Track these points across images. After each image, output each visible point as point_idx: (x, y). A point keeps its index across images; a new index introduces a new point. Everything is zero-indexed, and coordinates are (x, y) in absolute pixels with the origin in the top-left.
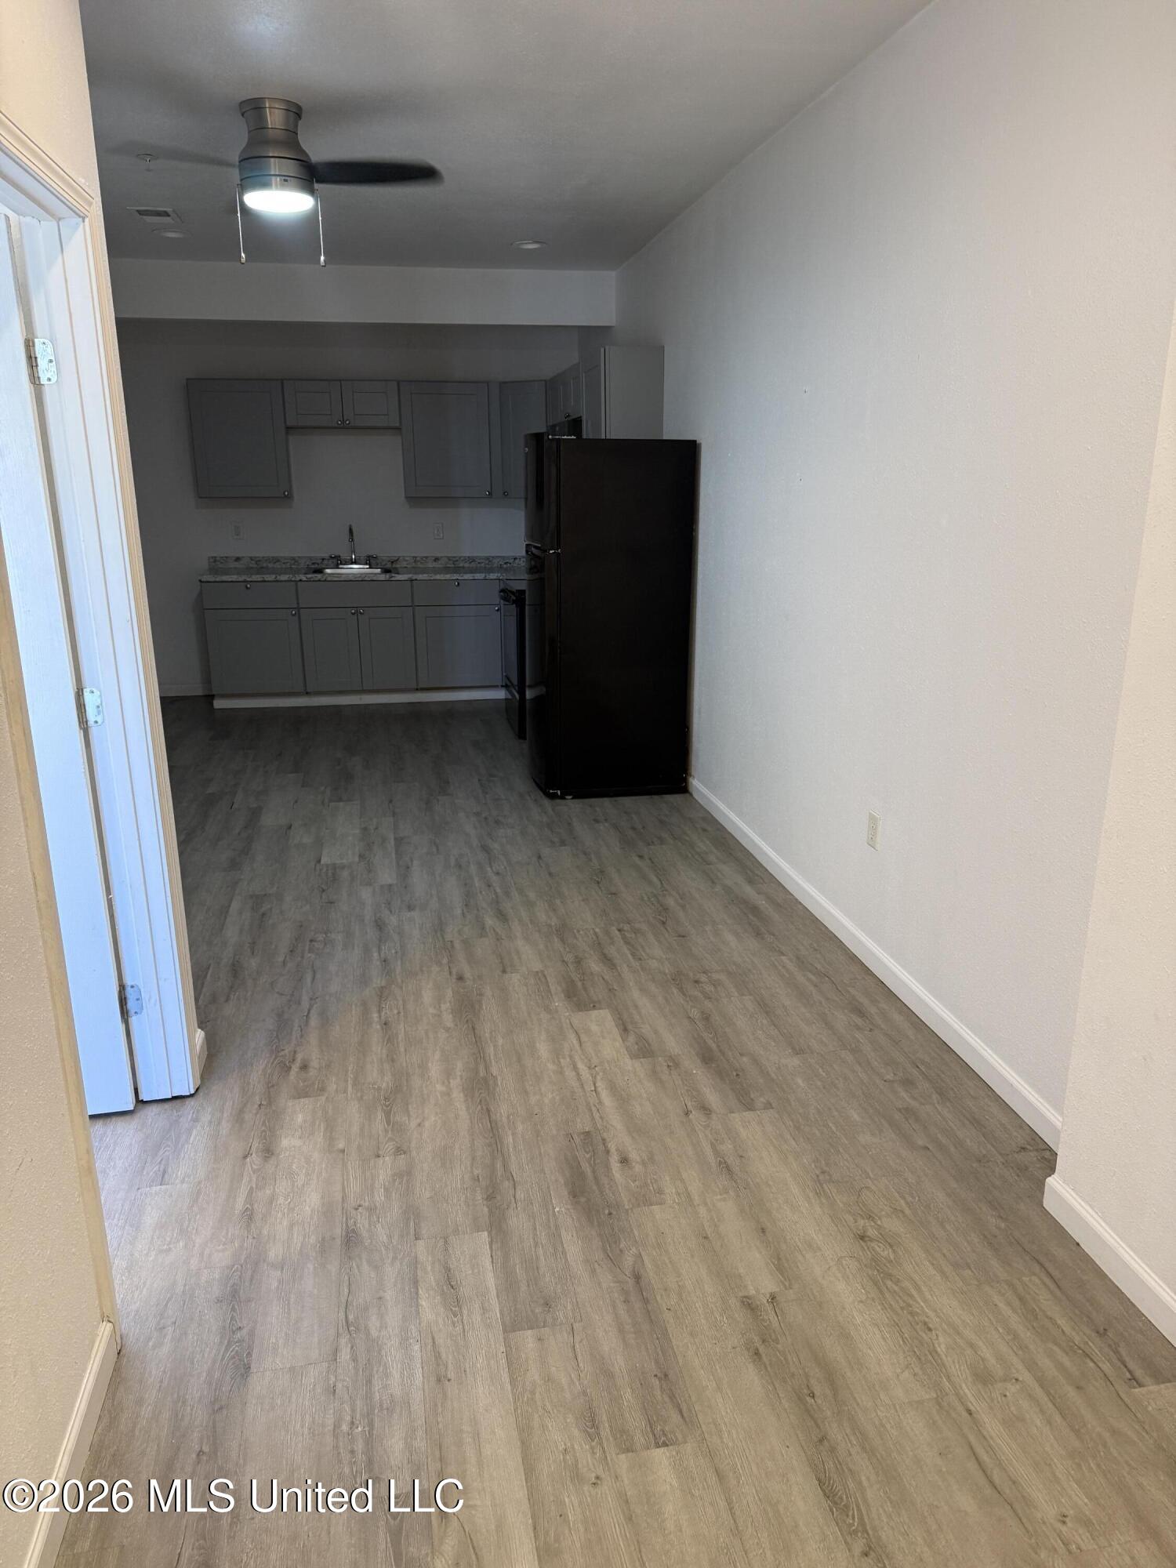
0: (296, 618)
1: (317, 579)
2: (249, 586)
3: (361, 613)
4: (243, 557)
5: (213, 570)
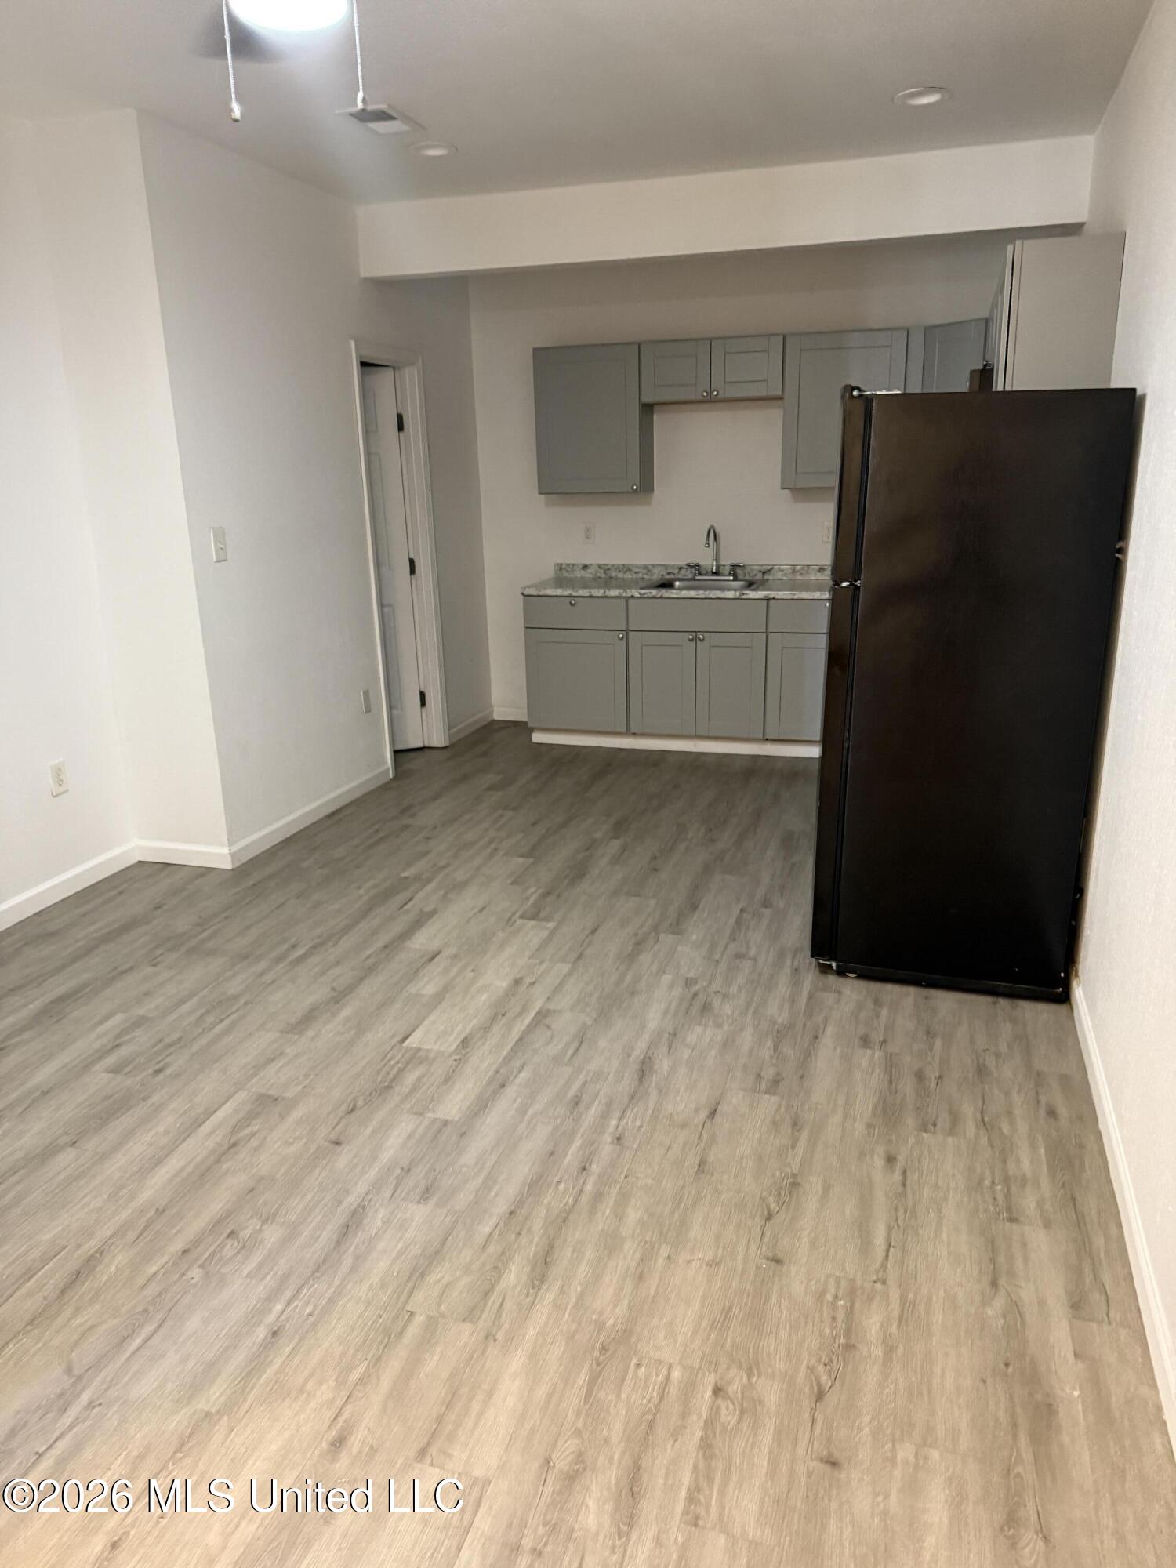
0: (624, 642)
1: (650, 596)
2: (573, 602)
3: (700, 639)
4: (591, 565)
5: (559, 582)
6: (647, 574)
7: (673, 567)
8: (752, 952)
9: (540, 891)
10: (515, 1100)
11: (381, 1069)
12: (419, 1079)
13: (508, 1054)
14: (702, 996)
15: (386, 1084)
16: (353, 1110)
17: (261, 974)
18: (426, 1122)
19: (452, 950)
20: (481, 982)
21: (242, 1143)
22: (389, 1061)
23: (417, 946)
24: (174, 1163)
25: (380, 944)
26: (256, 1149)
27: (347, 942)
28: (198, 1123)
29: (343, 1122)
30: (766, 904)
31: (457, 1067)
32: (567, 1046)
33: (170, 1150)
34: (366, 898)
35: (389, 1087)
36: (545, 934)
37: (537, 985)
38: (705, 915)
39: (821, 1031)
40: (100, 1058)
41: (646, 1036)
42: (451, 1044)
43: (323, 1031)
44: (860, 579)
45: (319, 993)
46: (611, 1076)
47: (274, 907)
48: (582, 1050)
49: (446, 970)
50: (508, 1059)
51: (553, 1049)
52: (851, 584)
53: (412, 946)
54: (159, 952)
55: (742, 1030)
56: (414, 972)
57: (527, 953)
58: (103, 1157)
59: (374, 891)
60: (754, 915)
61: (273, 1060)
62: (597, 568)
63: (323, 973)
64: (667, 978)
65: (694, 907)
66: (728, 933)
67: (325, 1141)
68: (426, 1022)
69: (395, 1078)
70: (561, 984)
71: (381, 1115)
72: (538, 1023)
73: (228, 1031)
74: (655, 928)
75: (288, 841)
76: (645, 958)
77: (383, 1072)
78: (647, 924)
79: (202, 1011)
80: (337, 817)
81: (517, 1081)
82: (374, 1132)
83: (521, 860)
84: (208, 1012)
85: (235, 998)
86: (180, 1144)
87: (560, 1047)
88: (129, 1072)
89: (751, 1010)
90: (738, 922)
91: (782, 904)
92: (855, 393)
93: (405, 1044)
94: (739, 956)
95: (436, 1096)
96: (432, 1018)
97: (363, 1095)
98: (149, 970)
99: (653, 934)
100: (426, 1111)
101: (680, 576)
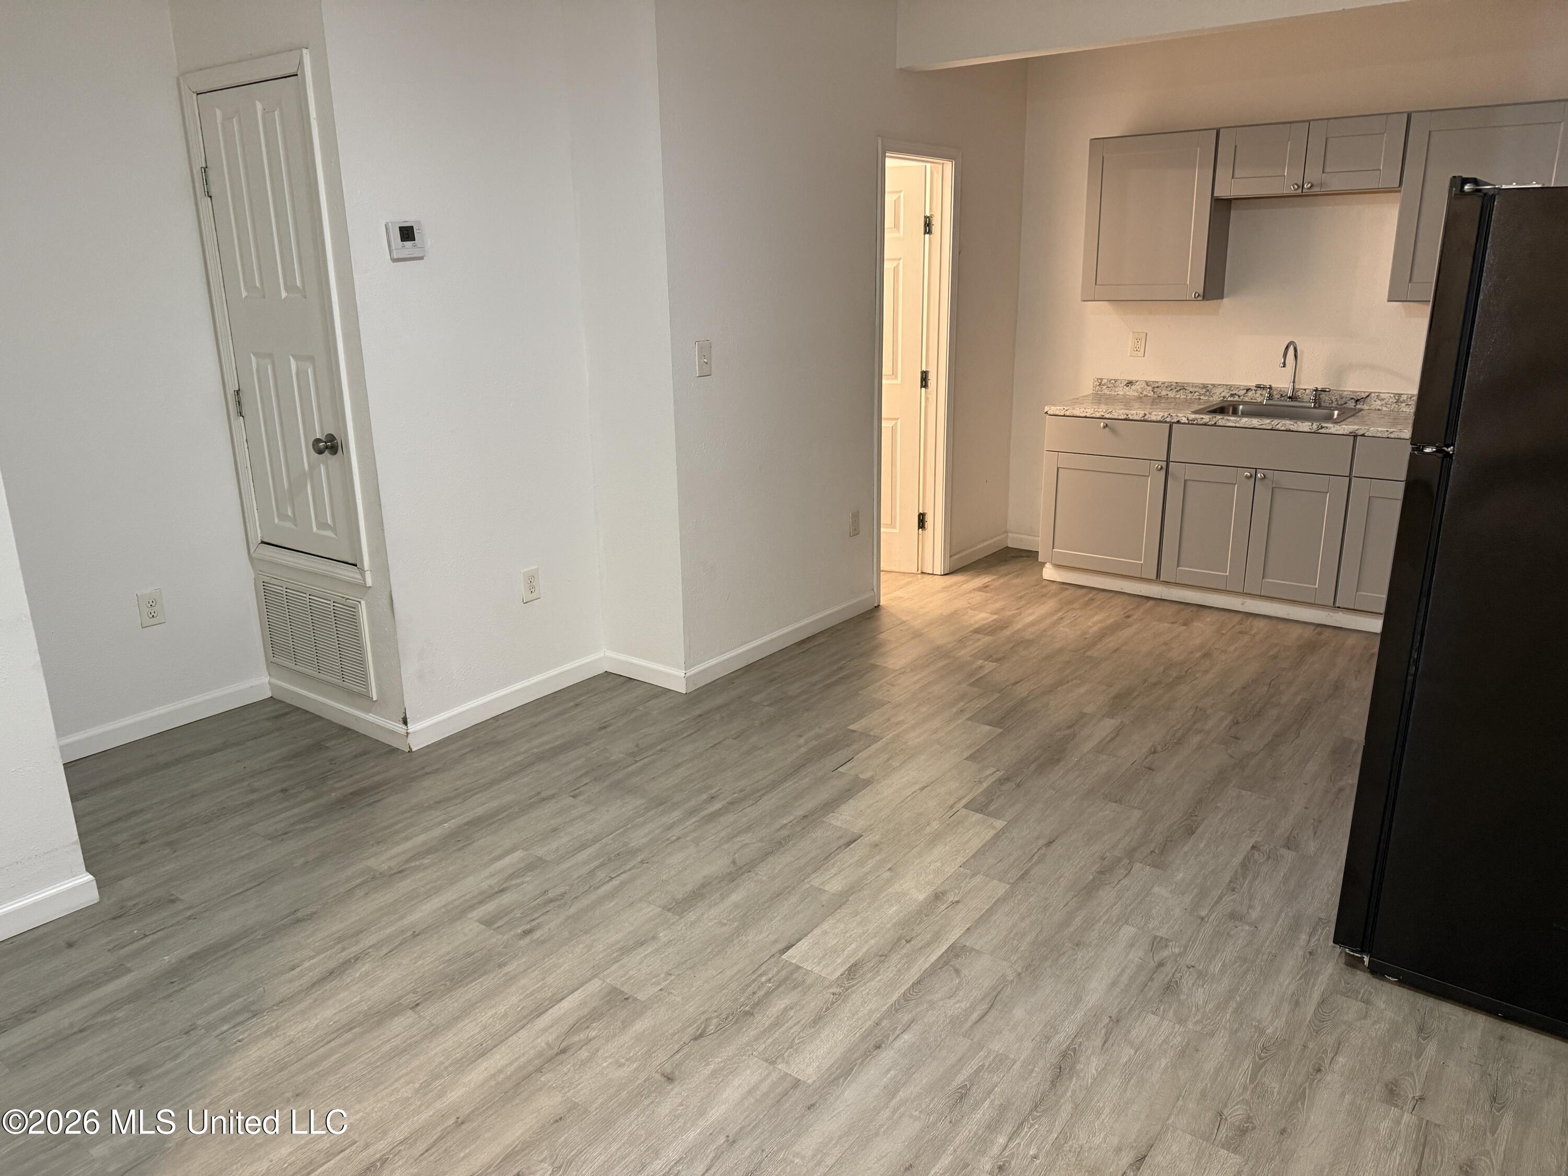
0: (1163, 473)
1: (1201, 422)
3: (1260, 479)
4: (1137, 381)
5: (1096, 400)
6: (1205, 395)
7: (1238, 388)
8: (1254, 914)
9: (999, 774)
10: (889, 1070)
11: (748, 986)
12: (785, 1010)
13: (898, 1000)
14: (1169, 968)
15: (747, 1008)
16: (701, 1036)
17: (670, 828)
18: (775, 1076)
19: (875, 837)
20: (896, 888)
21: (572, 1051)
22: (761, 976)
23: (839, 824)
24: (498, 1060)
25: (800, 812)
26: (584, 1063)
27: (768, 803)
28: (539, 1012)
29: (686, 1050)
30: (1290, 843)
31: (833, 1003)
32: (973, 1008)
33: (501, 1039)
34: (803, 750)
35: (749, 1014)
36: (992, 833)
37: (960, 906)
38: (1202, 845)
39: (1327, 1061)
40: (481, 902)
41: (1079, 1015)
42: (835, 969)
43: (705, 916)
44: (1453, 445)
45: (717, 865)
46: (1017, 1066)
47: (709, 746)
48: (990, 1018)
49: (861, 863)
50: (897, 1008)
51: (955, 1007)
52: (1439, 450)
53: (833, 822)
54: (586, 780)
55: (1212, 1034)
56: (825, 859)
57: (961, 859)
58: (435, 1031)
59: (814, 743)
60: (1269, 858)
61: (642, 944)
62: (1144, 384)
63: (730, 838)
64: (1128, 931)
65: (1191, 831)
66: (1227, 876)
67: (657, 1072)
68: (817, 931)
69: (757, 1004)
70: (991, 911)
71: (728, 1051)
72: (946, 963)
73: (612, 895)
74: (1131, 853)
75: (748, 669)
76: (1107, 895)
77: (750, 990)
78: (1120, 846)
79: (596, 863)
80: (807, 646)
81: (898, 1044)
82: (714, 1074)
83: (987, 728)
84: (602, 865)
85: (634, 852)
86: (511, 1036)
87: (963, 1005)
88: (498, 927)
89: (1233, 1005)
90: (1244, 865)
91: (1312, 847)
92: (1467, 187)
93: (784, 957)
94: (1234, 916)
95: (797, 1041)
96: (825, 926)
97: (717, 1017)
98: (569, 801)
99: (1126, 861)
100: (780, 1060)
101: (1246, 399)
